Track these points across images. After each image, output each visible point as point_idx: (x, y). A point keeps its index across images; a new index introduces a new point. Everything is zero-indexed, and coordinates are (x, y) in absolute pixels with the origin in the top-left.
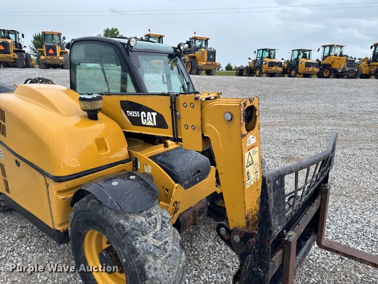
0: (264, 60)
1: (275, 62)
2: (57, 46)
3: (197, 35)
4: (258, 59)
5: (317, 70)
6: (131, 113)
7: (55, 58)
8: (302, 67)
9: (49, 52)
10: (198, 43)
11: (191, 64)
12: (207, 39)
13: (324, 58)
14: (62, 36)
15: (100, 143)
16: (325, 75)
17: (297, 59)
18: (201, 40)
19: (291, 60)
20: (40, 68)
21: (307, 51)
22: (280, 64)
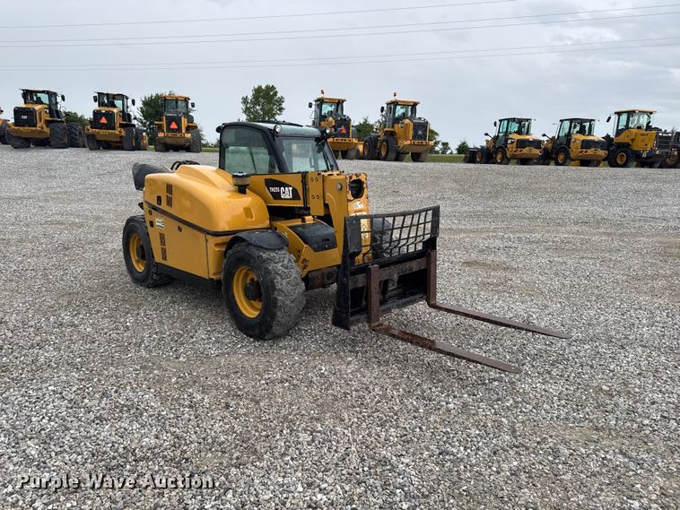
0: (511, 136)
1: (528, 140)
2: (183, 118)
3: (398, 98)
4: (501, 135)
5: (602, 153)
6: (273, 189)
7: (179, 135)
8: (577, 148)
9: (172, 127)
10: (400, 111)
11: (387, 144)
12: (415, 105)
13: (619, 132)
14: (190, 102)
15: (247, 211)
16: (619, 162)
17: (569, 135)
18: (405, 105)
19: (558, 137)
20: (157, 150)
21: (586, 121)
22: (537, 144)
